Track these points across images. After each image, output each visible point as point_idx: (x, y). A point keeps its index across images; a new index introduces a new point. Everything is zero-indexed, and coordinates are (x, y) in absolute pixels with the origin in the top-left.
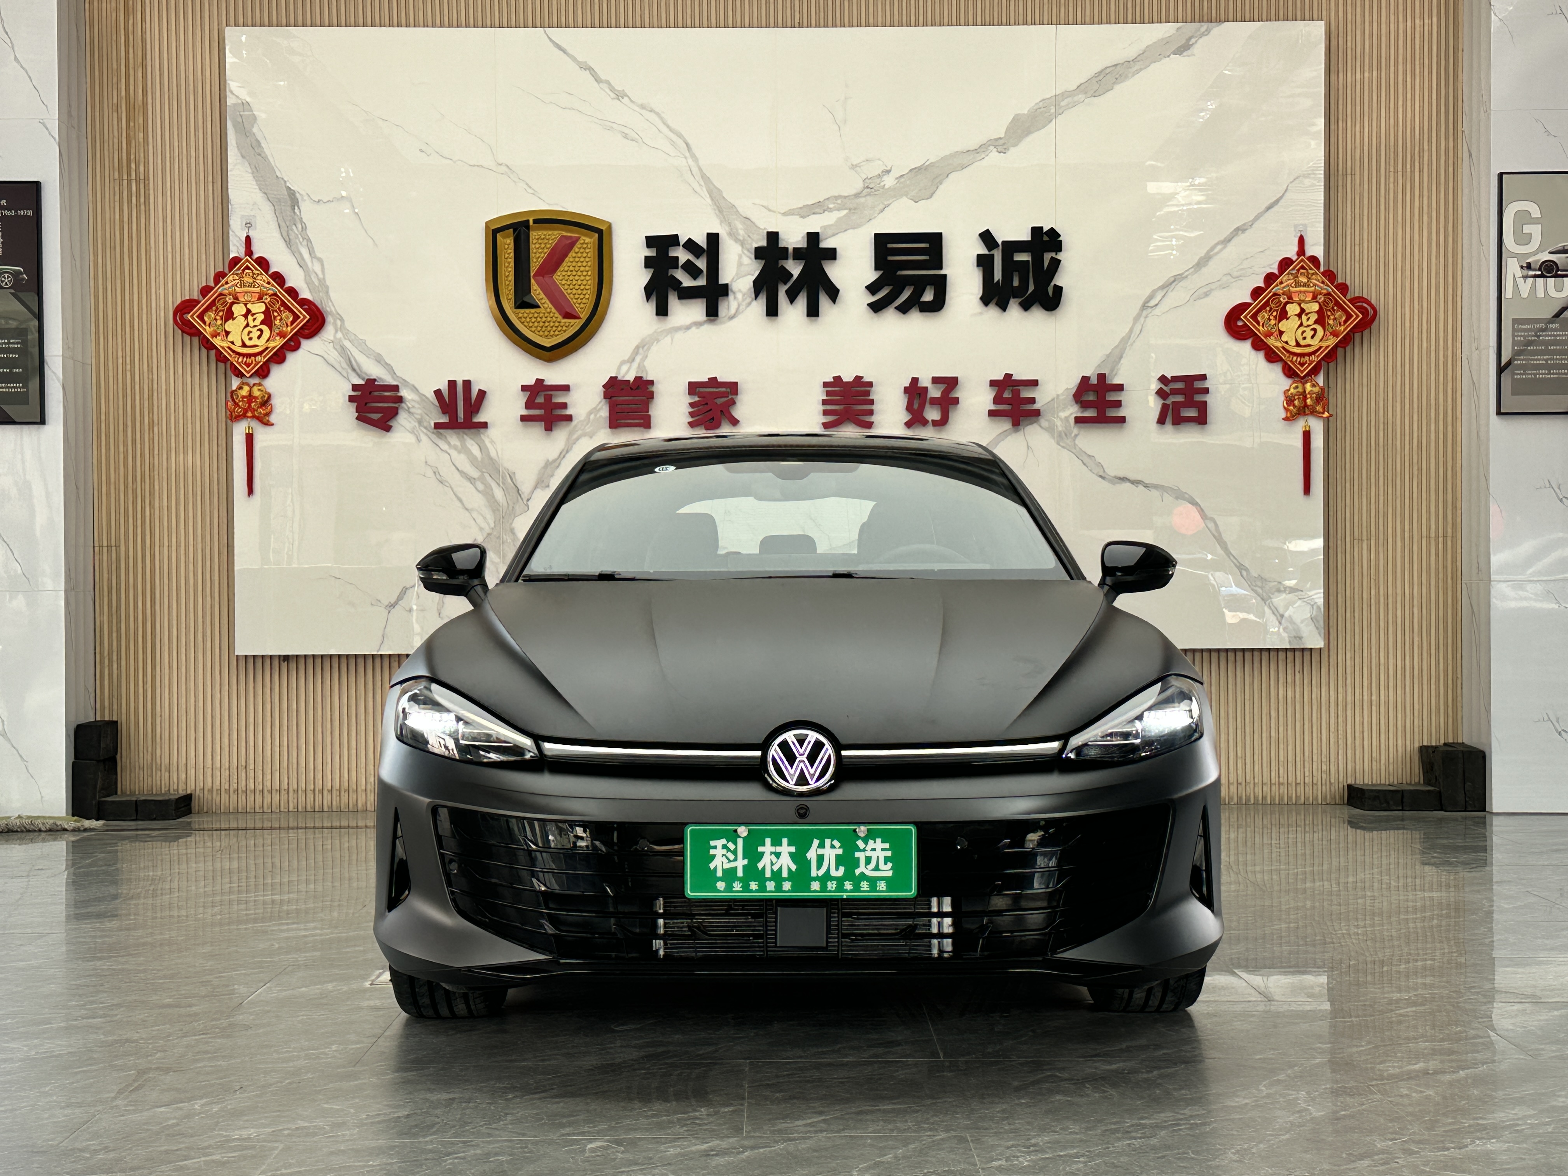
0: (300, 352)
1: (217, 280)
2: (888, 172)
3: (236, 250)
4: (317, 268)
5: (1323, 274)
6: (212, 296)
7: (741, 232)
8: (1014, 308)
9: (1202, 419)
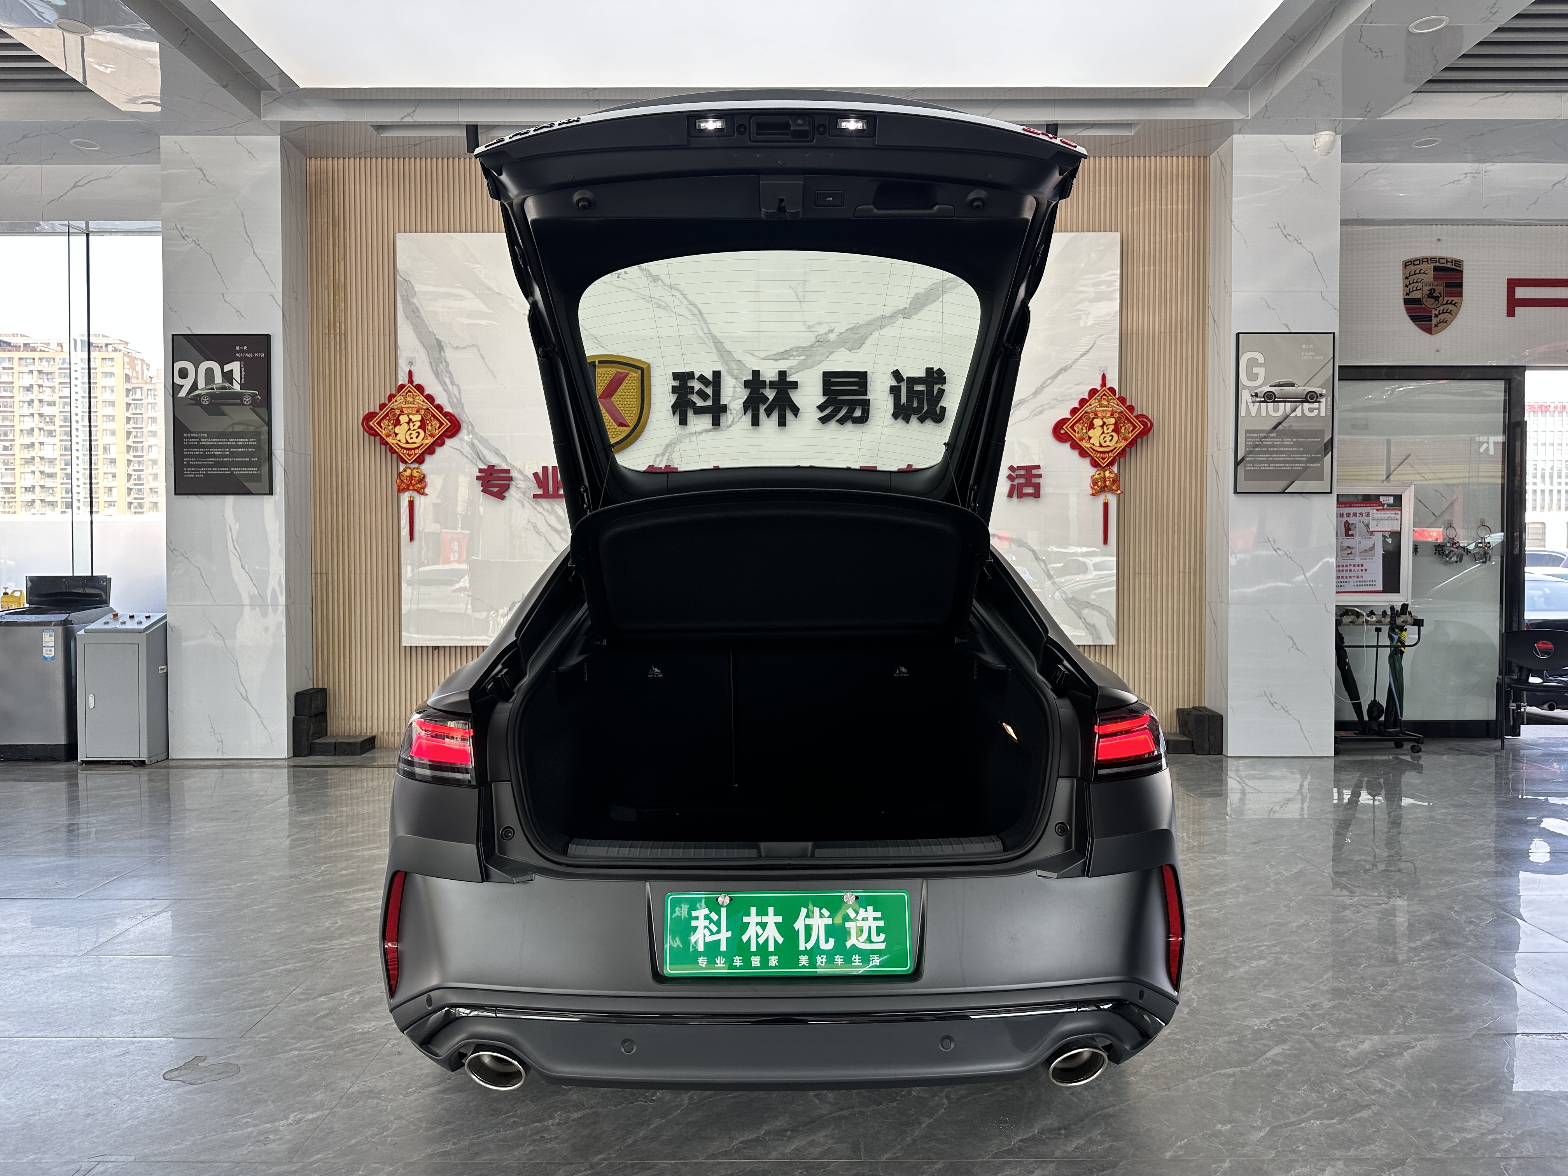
0: (445, 447)
1: (390, 400)
2: (832, 331)
3: (403, 379)
4: (456, 392)
5: (1118, 399)
6: (386, 410)
7: (736, 371)
8: (914, 419)
9: (1037, 494)
